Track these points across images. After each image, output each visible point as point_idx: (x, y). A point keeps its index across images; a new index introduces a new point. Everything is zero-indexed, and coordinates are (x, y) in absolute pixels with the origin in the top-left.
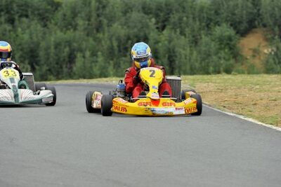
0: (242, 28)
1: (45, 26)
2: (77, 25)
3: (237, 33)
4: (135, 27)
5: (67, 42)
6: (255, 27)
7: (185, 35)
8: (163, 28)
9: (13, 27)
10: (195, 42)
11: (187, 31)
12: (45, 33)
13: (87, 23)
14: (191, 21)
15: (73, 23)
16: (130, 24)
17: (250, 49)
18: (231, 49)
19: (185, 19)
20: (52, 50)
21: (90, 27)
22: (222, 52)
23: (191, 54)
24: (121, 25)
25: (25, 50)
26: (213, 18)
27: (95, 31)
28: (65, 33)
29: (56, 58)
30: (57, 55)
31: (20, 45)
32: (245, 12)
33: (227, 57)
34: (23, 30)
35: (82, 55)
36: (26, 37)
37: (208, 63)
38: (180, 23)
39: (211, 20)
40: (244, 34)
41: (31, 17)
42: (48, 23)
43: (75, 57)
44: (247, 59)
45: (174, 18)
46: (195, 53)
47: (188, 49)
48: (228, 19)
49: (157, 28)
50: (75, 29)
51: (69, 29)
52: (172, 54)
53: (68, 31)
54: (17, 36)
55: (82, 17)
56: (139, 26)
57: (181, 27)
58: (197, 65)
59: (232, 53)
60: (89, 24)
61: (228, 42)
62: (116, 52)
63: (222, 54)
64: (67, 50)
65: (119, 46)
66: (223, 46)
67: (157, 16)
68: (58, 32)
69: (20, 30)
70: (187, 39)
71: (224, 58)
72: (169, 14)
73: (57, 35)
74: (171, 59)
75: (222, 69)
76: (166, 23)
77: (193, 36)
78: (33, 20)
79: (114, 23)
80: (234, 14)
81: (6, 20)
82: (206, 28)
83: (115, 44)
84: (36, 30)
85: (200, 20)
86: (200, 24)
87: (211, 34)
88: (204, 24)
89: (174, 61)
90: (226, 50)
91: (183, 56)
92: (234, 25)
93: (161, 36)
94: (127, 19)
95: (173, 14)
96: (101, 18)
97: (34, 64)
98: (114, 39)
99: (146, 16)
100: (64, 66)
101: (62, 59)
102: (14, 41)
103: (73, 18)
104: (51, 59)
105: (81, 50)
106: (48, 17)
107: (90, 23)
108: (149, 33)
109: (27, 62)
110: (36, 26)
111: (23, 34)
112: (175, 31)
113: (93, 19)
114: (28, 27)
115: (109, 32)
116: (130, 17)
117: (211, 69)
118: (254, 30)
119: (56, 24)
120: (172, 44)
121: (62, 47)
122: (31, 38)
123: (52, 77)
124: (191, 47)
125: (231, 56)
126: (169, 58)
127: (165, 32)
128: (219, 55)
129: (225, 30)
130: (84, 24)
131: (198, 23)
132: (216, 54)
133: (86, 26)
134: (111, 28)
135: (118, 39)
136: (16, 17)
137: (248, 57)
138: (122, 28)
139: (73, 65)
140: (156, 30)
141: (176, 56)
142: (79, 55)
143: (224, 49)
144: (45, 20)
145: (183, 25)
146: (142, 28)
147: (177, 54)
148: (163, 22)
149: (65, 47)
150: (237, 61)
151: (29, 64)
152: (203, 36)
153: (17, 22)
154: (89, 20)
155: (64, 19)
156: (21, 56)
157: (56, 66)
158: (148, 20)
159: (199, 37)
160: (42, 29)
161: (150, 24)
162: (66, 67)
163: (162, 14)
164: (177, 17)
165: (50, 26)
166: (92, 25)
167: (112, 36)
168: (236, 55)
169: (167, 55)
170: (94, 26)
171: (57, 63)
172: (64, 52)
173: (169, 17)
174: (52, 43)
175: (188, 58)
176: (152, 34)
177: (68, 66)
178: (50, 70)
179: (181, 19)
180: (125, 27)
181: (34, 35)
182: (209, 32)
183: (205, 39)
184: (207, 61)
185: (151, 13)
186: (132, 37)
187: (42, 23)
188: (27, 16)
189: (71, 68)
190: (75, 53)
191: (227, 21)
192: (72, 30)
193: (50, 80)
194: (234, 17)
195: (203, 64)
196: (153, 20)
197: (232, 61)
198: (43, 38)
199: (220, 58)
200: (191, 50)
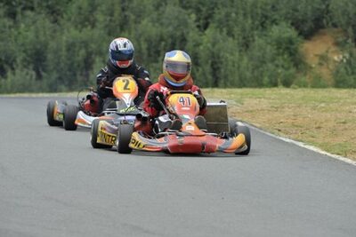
0: (306, 29)
1: (55, 21)
2: (95, 20)
3: (300, 34)
4: (170, 24)
5: (83, 42)
6: (323, 27)
7: (233, 36)
8: (206, 26)
9: (15, 22)
10: (246, 45)
11: (237, 30)
12: (55, 31)
13: (108, 18)
14: (241, 18)
15: (92, 19)
16: (164, 20)
17: (316, 55)
18: (291, 54)
19: (233, 15)
20: (64, 53)
21: (113, 24)
22: (280, 58)
23: (241, 60)
24: (153, 21)
25: (29, 52)
26: (269, 14)
27: (118, 30)
28: (80, 31)
29: (69, 62)
30: (69, 59)
31: (23, 45)
32: (310, 8)
33: (286, 66)
34: (28, 26)
35: (102, 59)
36: (31, 35)
37: (262, 72)
38: (227, 21)
39: (266, 17)
40: (308, 36)
41: (38, 10)
42: (59, 17)
43: (93, 62)
44: (311, 68)
45: (220, 14)
46: (246, 59)
47: (237, 54)
48: (289, 16)
49: (198, 26)
50: (93, 26)
51: (86, 26)
52: (217, 60)
53: (84, 29)
54: (19, 33)
55: (102, 11)
56: (176, 23)
57: (228, 25)
58: (248, 74)
59: (292, 60)
60: (111, 20)
61: (289, 46)
62: (145, 57)
63: (280, 61)
64: (83, 52)
65: (148, 49)
66: (281, 51)
67: (198, 11)
68: (72, 29)
69: (23, 26)
70: (236, 42)
71: (283, 66)
72: (213, 9)
73: (70, 34)
74: (215, 66)
75: (279, 80)
76: (209, 20)
77: (244, 38)
78: (40, 13)
79: (143, 19)
80: (297, 11)
81: (5, 13)
82: (260, 28)
83: (144, 46)
84: (44, 27)
85: (252, 17)
86: (253, 23)
87: (265, 35)
88: (257, 23)
89: (218, 68)
90: (286, 56)
91: (230, 63)
92: (296, 24)
93: (204, 37)
94: (159, 15)
95: (218, 9)
96: (127, 13)
97: (40, 70)
98: (142, 39)
99: (184, 11)
100: (79, 73)
101: (76, 65)
102: (16, 40)
103: (91, 12)
104: (62, 65)
105: (101, 53)
106: (59, 10)
107: (113, 18)
108: (188, 33)
109: (31, 67)
110: (44, 21)
111: (27, 31)
112: (221, 31)
113: (116, 14)
114: (34, 22)
115: (136, 30)
116: (163, 12)
117: (266, 79)
118: (321, 30)
119: (69, 19)
120: (217, 47)
121: (77, 49)
122: (37, 37)
123: (63, 87)
124: (240, 51)
125: (292, 64)
126: (212, 65)
127: (207, 31)
128: (276, 62)
129: (284, 30)
130: (105, 20)
131: (250, 21)
132: (273, 60)
133: (107, 23)
134: (140, 26)
135: (148, 41)
136: (19, 9)
137: (314, 66)
138: (154, 26)
139: (90, 72)
140: (197, 30)
141: (221, 63)
142: (98, 59)
143: (283, 54)
144: (55, 15)
145: (230, 22)
146: (179, 26)
147: (223, 60)
148: (206, 18)
149: (80, 48)
150: (298, 70)
151: (34, 69)
152: (256, 38)
153: (19, 17)
154: (112, 15)
155: (80, 14)
156: (24, 60)
157: (68, 73)
158: (186, 17)
159: (251, 39)
160: (51, 25)
161: (189, 21)
162: (81, 75)
163: (204, 9)
164: (223, 13)
165: (62, 22)
166: (114, 22)
167: (140, 36)
168: (298, 62)
169: (210, 61)
170: (117, 22)
171: (70, 70)
172: (78, 55)
173: (214, 13)
174: (64, 44)
175: (236, 65)
176: (191, 34)
177: (84, 73)
178: (60, 78)
179: (228, 15)
180: (157, 24)
181: (42, 33)
182: (264, 33)
183: (259, 41)
184: (261, 69)
185: (190, 7)
186: (165, 37)
187: (52, 18)
188: (32, 9)
189: (87, 76)
190: (93, 56)
191: (286, 19)
192: (89, 28)
193: (61, 91)
194: (296, 14)
195: (256, 73)
196: (193, 16)
197: (293, 70)
198: (53, 38)
199: (277, 66)
200: (240, 55)
